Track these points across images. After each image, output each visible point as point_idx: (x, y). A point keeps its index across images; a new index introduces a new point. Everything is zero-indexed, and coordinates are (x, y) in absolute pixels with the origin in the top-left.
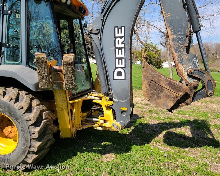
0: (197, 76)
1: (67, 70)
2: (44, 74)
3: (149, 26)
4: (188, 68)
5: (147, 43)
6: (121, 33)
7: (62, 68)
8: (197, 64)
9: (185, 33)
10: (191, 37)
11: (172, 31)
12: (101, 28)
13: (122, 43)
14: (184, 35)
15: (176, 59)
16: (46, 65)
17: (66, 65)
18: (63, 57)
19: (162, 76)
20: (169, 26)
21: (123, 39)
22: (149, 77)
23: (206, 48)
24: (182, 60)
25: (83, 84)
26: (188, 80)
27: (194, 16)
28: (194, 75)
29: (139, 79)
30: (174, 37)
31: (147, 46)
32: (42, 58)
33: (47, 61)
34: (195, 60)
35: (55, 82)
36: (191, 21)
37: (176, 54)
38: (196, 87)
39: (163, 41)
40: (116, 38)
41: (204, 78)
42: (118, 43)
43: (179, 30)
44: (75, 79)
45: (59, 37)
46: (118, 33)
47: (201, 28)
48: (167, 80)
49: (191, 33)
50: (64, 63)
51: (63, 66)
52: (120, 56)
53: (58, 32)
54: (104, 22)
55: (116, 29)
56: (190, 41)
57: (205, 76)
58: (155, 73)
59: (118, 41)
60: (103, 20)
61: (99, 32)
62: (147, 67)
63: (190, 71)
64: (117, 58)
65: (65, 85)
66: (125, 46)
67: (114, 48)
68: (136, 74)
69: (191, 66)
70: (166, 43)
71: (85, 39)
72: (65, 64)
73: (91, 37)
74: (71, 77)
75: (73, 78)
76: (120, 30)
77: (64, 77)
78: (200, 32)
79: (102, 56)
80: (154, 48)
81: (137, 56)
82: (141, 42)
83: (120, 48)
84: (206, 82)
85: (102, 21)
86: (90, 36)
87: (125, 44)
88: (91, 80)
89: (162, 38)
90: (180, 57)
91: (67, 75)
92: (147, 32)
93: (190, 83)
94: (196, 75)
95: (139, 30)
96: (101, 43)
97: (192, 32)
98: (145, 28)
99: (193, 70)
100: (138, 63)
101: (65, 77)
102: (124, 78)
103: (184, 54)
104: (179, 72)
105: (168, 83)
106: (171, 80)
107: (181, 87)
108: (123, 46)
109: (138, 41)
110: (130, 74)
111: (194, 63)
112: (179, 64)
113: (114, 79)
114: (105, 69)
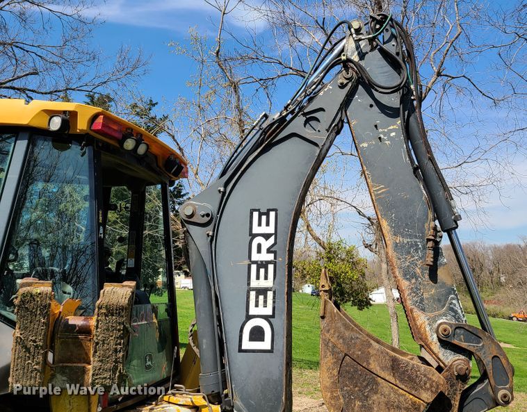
0: (464, 345)
1: (108, 330)
2: (34, 341)
3: (335, 201)
4: (439, 322)
5: (332, 241)
6: (268, 224)
7: (93, 322)
8: (460, 311)
9: (423, 233)
10: (437, 243)
11: (391, 227)
12: (216, 212)
13: (269, 251)
14: (422, 238)
15: (406, 295)
16: (46, 315)
17: (106, 315)
18: (102, 291)
19: (372, 342)
20: (385, 215)
21: (272, 240)
22: (339, 346)
23: (471, 257)
24: (422, 300)
25: (149, 363)
26: (440, 356)
27: (441, 194)
28: (456, 342)
29: (309, 335)
30: (398, 242)
31: (331, 249)
32: (40, 294)
33: (50, 305)
34: (453, 301)
35: (63, 367)
36: (434, 206)
37: (405, 284)
38: (463, 378)
39: (371, 238)
40: (253, 236)
41: (481, 349)
42: (259, 251)
43: (407, 224)
44: (126, 357)
45: (101, 231)
46: (260, 224)
47: (458, 222)
48: (387, 353)
49: (436, 234)
50: (100, 308)
51: (96, 317)
52: (262, 283)
53: (101, 218)
54: (225, 198)
55: (256, 215)
56: (437, 251)
57: (483, 346)
58: (354, 335)
59: (259, 246)
60: (224, 193)
61: (212, 221)
62: (333, 315)
63: (445, 330)
64: (254, 289)
65: (93, 375)
66: (275, 258)
67: (247, 262)
68: (302, 320)
69: (445, 315)
70: (376, 244)
71: (172, 228)
72: (104, 311)
73: (188, 231)
74: (116, 351)
75: (121, 355)
76: (264, 218)
77: (92, 352)
78: (456, 230)
79: (212, 284)
80: (347, 254)
81: (306, 273)
82: (316, 239)
83: (262, 262)
84: (487, 360)
85: (221, 195)
86: (185, 229)
87: (275, 253)
88: (173, 352)
89: (368, 230)
90: (415, 291)
91: (104, 343)
92: (330, 215)
93: (446, 364)
94: (461, 340)
95: (312, 209)
96: (213, 248)
97: (440, 232)
98: (324, 206)
99: (451, 327)
100: (308, 289)
101: (95, 352)
102: (269, 348)
103: (424, 285)
104: (416, 332)
105: (389, 364)
106: (397, 355)
107: (425, 376)
108: (271, 257)
109: (309, 235)
110: (287, 333)
111: (452, 310)
112: (415, 310)
113: (240, 350)
114: (219, 320)
